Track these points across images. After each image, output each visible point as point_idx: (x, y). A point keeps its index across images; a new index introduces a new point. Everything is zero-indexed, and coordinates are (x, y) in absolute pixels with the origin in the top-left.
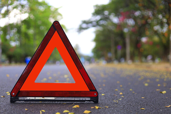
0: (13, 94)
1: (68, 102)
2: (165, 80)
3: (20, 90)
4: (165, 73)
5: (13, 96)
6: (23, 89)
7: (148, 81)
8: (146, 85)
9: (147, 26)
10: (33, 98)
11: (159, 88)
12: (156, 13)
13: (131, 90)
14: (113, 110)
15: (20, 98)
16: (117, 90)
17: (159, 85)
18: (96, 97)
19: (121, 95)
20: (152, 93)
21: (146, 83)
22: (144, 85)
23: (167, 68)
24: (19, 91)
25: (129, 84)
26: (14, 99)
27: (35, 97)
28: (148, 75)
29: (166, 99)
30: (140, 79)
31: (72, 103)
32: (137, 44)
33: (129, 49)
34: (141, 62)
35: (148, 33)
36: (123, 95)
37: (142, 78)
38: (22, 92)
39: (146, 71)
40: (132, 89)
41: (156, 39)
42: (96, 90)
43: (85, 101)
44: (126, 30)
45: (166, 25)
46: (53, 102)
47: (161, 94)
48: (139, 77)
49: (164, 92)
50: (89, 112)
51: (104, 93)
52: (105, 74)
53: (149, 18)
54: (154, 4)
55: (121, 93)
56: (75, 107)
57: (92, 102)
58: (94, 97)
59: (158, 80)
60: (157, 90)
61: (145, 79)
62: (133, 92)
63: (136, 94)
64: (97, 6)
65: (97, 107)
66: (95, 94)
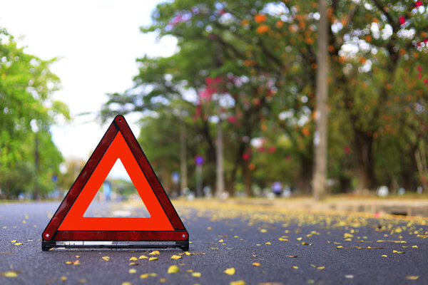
0: (47, 235)
1: (137, 250)
3: (59, 229)
5: (47, 239)
6: (63, 227)
8: (264, 231)
9: (264, 112)
10: (80, 243)
12: (282, 82)
13: (236, 237)
14: (213, 256)
15: (58, 243)
18: (184, 241)
19: (222, 243)
21: (262, 229)
22: (259, 232)
24: (57, 232)
25: (232, 230)
26: (47, 245)
27: (83, 240)
32: (241, 154)
33: (222, 166)
34: (251, 195)
35: (266, 126)
36: (225, 242)
38: (62, 232)
39: (262, 213)
40: (238, 236)
41: (284, 140)
42: (185, 229)
45: (307, 110)
50: (179, 257)
53: (268, 92)
54: (278, 62)
55: (221, 241)
56: (153, 253)
57: (178, 249)
58: (182, 241)
61: (261, 224)
62: (241, 239)
63: (246, 241)
64: (144, 60)
65: (188, 253)
66: (184, 236)
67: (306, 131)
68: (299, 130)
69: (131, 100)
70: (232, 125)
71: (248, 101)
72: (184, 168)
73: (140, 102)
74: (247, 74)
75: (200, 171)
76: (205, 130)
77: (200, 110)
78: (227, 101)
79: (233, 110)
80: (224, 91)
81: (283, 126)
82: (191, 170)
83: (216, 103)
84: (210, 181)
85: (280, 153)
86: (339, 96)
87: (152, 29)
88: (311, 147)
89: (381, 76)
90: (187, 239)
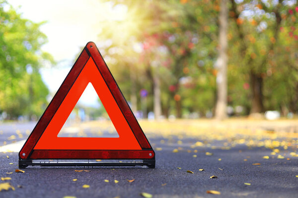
3: (34, 149)
6: (38, 147)
10: (55, 162)
15: (34, 162)
18: (151, 159)
24: (33, 151)
41: (203, 80)
42: (151, 148)
43: (135, 166)
46: (89, 167)
57: (145, 166)
58: (149, 159)
66: (150, 154)
89: (271, 34)
90: (153, 158)
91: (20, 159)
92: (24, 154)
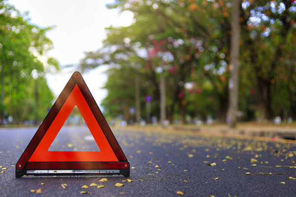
1: (91, 176)
2: (218, 149)
3: (29, 161)
4: (219, 141)
5: (20, 169)
7: (194, 151)
8: (191, 156)
9: (194, 65)
10: (46, 172)
11: (207, 160)
12: (207, 44)
13: (169, 162)
14: (149, 183)
15: (28, 172)
16: (150, 162)
17: (208, 156)
18: (126, 169)
19: (157, 168)
20: (198, 165)
21: (190, 154)
22: (187, 156)
23: (224, 132)
24: (28, 163)
25: (167, 155)
26: (20, 173)
27: (48, 170)
28: (194, 142)
29: (215, 172)
30: (181, 149)
31: (97, 177)
32: (178, 94)
33: (164, 102)
34: (185, 122)
35: (195, 75)
36: (160, 168)
37: (185, 146)
38: (32, 163)
39: (192, 138)
40: (171, 161)
41: (208, 85)
42: (126, 160)
44: (159, 70)
45: (224, 63)
46: (72, 176)
47: (210, 167)
48: (181, 145)
49: (214, 164)
50: (122, 185)
51: (135, 166)
52: (129, 142)
53: (197, 50)
54: (204, 29)
55: (157, 166)
56: (102, 180)
57: (121, 175)
59: (207, 150)
60: (205, 162)
61: (190, 148)
62: (173, 165)
63: (176, 166)
64: (111, 28)
65: (129, 181)
66: (126, 165)
67: (223, 79)
68: (218, 78)
69: (101, 56)
70: (171, 74)
71: (183, 58)
72: (138, 104)
73: (107, 58)
74: (182, 38)
75: (149, 106)
76: (152, 77)
77: (149, 63)
78: (168, 57)
79: (172, 63)
80: (166, 50)
81: (208, 75)
82: (143, 105)
83: (161, 59)
84: (156, 113)
85: (205, 93)
86: (247, 54)
87: (115, 7)
88: (226, 90)
89: (277, 39)
91: (17, 169)
92: (20, 166)
